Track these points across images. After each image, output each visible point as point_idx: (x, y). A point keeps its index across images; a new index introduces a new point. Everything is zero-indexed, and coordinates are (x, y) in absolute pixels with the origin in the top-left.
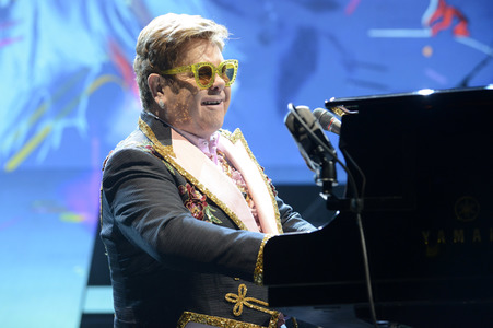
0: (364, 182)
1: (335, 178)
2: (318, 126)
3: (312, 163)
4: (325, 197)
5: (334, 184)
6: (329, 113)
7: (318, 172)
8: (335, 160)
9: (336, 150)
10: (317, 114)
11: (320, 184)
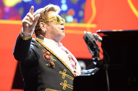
0: (109, 59)
1: (99, 56)
2: (94, 39)
3: (91, 52)
4: (95, 63)
5: (99, 59)
6: (98, 35)
7: (93, 55)
8: (99, 51)
9: (100, 48)
10: (94, 35)
11: (94, 59)
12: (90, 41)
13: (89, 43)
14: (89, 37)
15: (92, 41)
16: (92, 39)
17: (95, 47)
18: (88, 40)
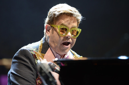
12: (45, 72)
13: (44, 74)
14: (44, 67)
15: (47, 72)
16: (47, 70)
17: (51, 79)
18: (43, 71)
